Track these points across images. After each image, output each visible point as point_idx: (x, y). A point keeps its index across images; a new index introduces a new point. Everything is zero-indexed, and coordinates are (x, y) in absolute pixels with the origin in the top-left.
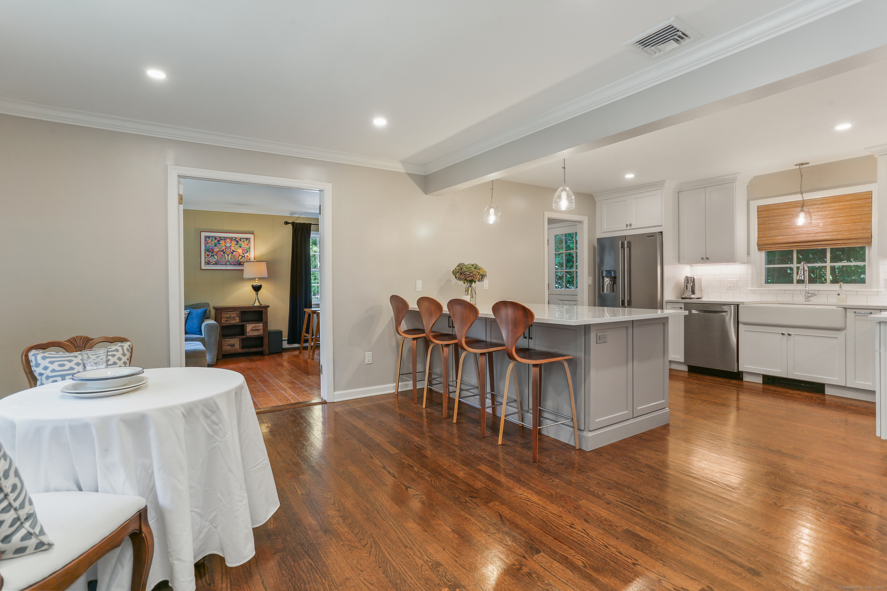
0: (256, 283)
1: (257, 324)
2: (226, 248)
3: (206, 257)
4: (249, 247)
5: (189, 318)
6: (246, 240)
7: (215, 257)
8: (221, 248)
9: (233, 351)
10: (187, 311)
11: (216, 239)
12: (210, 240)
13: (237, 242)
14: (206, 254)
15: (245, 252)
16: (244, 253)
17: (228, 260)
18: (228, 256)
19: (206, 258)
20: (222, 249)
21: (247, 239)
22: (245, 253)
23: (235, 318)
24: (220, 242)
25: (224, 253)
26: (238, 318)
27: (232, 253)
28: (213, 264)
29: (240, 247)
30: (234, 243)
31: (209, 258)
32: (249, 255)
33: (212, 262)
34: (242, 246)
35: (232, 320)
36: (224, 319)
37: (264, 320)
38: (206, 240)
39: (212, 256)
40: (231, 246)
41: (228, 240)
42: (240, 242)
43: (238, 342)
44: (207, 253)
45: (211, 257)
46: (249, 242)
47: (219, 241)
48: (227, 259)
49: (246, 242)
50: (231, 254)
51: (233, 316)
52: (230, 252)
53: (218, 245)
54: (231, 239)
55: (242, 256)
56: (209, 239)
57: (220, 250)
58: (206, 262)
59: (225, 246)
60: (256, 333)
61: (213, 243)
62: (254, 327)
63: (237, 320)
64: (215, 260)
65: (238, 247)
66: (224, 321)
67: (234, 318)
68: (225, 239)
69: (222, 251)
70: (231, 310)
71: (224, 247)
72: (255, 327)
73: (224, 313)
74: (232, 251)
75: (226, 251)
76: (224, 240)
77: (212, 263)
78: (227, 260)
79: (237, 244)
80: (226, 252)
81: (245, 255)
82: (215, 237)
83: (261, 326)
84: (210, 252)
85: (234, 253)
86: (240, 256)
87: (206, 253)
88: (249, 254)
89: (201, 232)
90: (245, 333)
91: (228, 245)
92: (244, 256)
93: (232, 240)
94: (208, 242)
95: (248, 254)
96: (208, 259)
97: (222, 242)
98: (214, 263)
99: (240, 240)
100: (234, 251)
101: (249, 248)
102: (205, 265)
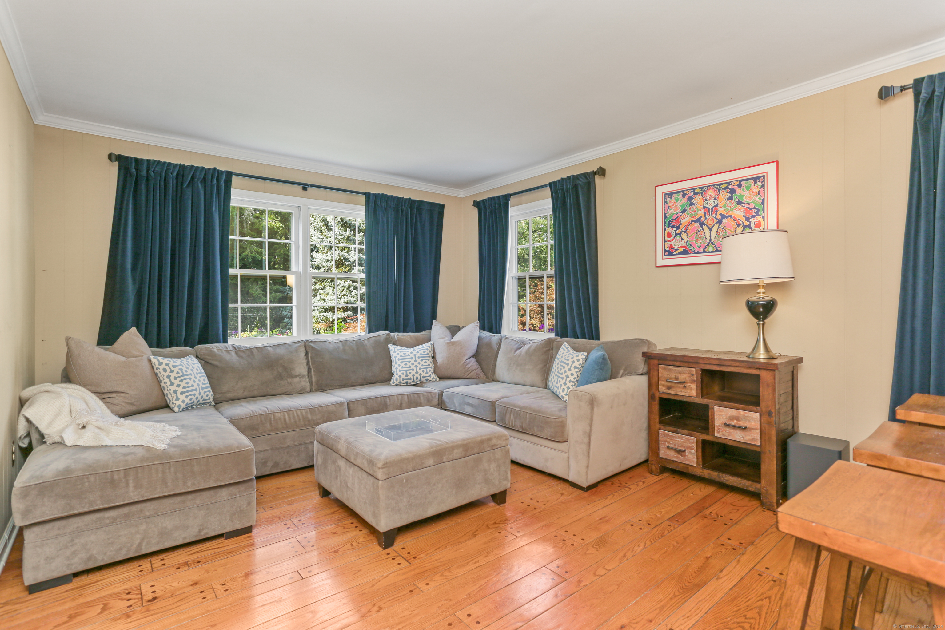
0: (758, 296)
1: (742, 412)
2: (705, 213)
3: (667, 239)
4: (763, 200)
6: (755, 183)
7: (684, 236)
8: (697, 214)
9: (683, 465)
11: (684, 196)
12: (673, 200)
13: (733, 191)
14: (666, 233)
15: (749, 213)
16: (748, 216)
17: (710, 240)
18: (710, 230)
19: (665, 242)
20: (697, 217)
21: (756, 179)
22: (753, 217)
23: (687, 385)
24: (693, 201)
25: (702, 224)
26: (694, 386)
27: (720, 222)
28: (680, 253)
29: (739, 203)
30: (725, 195)
31: (672, 240)
32: (761, 220)
33: (677, 250)
34: (745, 200)
35: (679, 388)
36: (663, 382)
37: (762, 404)
38: (665, 202)
39: (676, 235)
40: (717, 205)
41: (711, 192)
42: (737, 189)
43: (695, 445)
44: (669, 230)
45: (675, 237)
46: (763, 186)
47: (690, 199)
48: (708, 238)
49: (755, 188)
50: (717, 226)
51: (682, 377)
52: (716, 221)
53: (689, 209)
54: (717, 187)
55: (745, 227)
56: (671, 198)
57: (693, 219)
58: (665, 251)
59: (704, 207)
60: (737, 436)
61: (679, 205)
62: (732, 418)
63: (691, 389)
64: (683, 243)
65: (735, 203)
66: (663, 385)
67: (685, 382)
68: (703, 189)
69: (698, 220)
70: (678, 364)
71: (703, 211)
72: (737, 418)
73: (664, 369)
74: (719, 217)
75: (706, 218)
76: (702, 193)
77: (677, 252)
78: (708, 241)
79: (731, 198)
80: (705, 222)
81: (753, 222)
82: (683, 192)
83: (753, 418)
84: (673, 227)
85: (725, 221)
86: (738, 226)
87: (665, 230)
88: (763, 217)
89: (656, 186)
90: (711, 429)
91: (711, 204)
92: (749, 226)
93: (719, 190)
94: (670, 205)
95: (759, 218)
96: (670, 243)
97: (698, 200)
98: (681, 250)
99: (740, 186)
100: (723, 217)
101: (763, 203)
102: (665, 257)
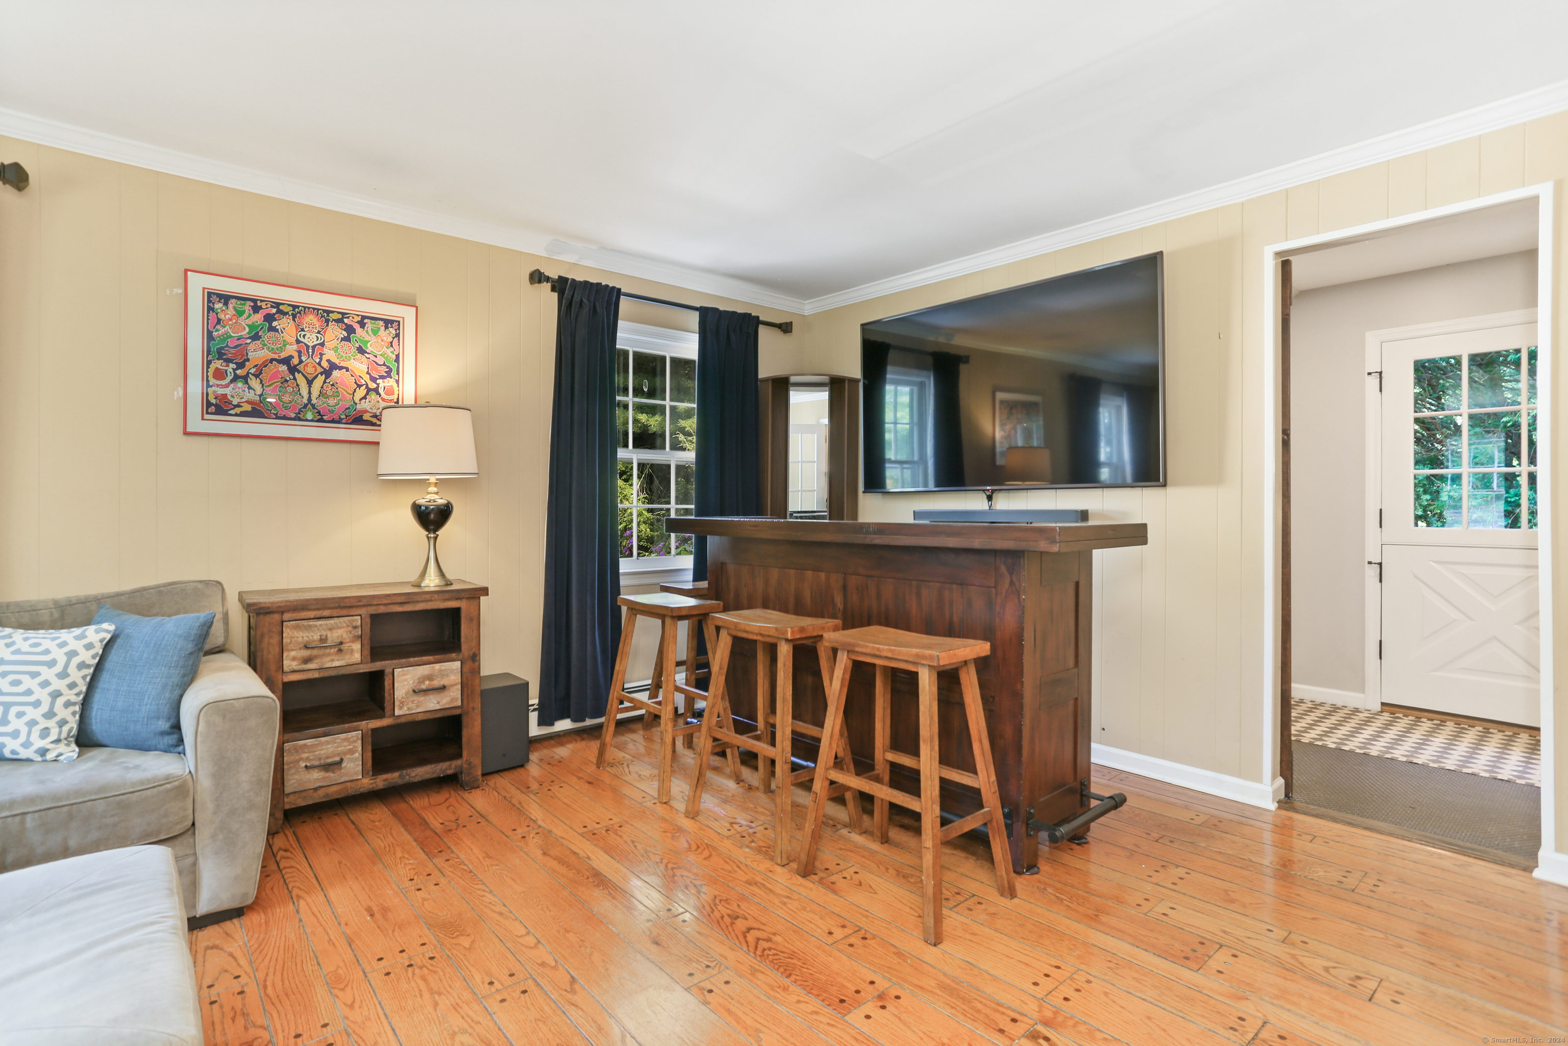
0: (429, 497)
1: (437, 666)
2: (300, 352)
3: (212, 381)
4: (398, 356)
5: (109, 665)
6: (386, 328)
7: (254, 383)
8: (282, 349)
9: (334, 789)
10: (97, 631)
11: (256, 309)
12: (231, 312)
13: (350, 330)
14: (211, 370)
15: (377, 370)
16: (375, 375)
17: (310, 399)
18: (310, 383)
19: (208, 386)
20: (283, 355)
21: (388, 323)
22: (382, 377)
23: (343, 647)
24: (275, 324)
25: (293, 370)
26: (357, 646)
27: (327, 373)
28: (244, 414)
29: (361, 351)
30: (335, 332)
31: (227, 386)
32: (395, 385)
33: (238, 406)
34: (369, 348)
35: (329, 654)
36: (293, 654)
37: (464, 647)
38: (210, 309)
39: (236, 378)
40: (322, 344)
41: (311, 319)
42: (359, 330)
43: (359, 744)
44: (218, 364)
45: (232, 381)
46: (398, 335)
47: (269, 318)
48: (306, 396)
49: (386, 335)
50: (321, 378)
51: (334, 636)
52: (320, 370)
53: (267, 336)
54: (325, 315)
55: (369, 390)
56: (226, 304)
57: (276, 356)
58: (209, 405)
59: (298, 342)
60: (432, 704)
61: (244, 322)
62: (422, 680)
63: (352, 651)
64: (250, 396)
65: (354, 350)
66: (294, 659)
67: (341, 643)
68: (297, 311)
69: (286, 361)
70: (326, 613)
71: (295, 347)
72: (430, 678)
73: (297, 628)
74: (325, 364)
75: (301, 362)
76: (294, 316)
77: (238, 410)
78: (305, 401)
79: (347, 339)
80: (301, 367)
81: (382, 385)
82: (255, 301)
83: (452, 670)
84: (228, 361)
85: (336, 373)
86: (359, 386)
87: (209, 363)
88: (397, 382)
89: (187, 270)
90: (387, 705)
91: (311, 339)
92: (376, 390)
93: (327, 321)
94: (222, 316)
95: (390, 382)
96: (221, 391)
97: (284, 324)
98: (248, 408)
99: (362, 324)
100: (333, 366)
101: (397, 359)
102: (206, 417)
